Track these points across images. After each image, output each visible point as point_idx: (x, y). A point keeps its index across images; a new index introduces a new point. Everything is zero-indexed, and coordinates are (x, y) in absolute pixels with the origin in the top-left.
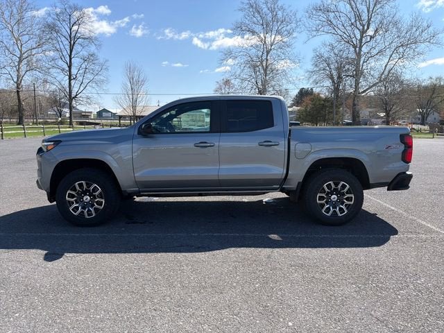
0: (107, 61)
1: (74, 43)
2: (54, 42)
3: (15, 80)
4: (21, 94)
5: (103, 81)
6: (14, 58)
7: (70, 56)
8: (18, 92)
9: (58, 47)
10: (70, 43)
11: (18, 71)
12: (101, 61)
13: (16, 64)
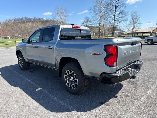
0: (128, 12)
1: (116, 8)
3: (99, 23)
4: (100, 28)
5: (125, 20)
6: (99, 16)
7: (115, 13)
8: (99, 27)
10: (115, 8)
11: (100, 20)
12: (126, 12)
13: (100, 18)
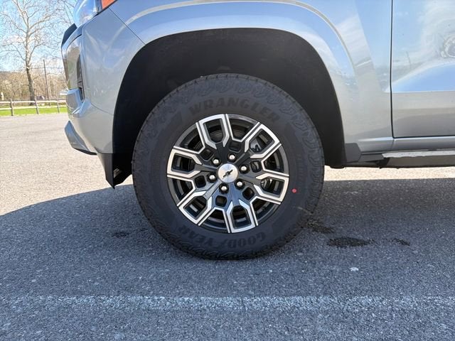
2: (63, 12)
3: (24, 57)
4: (30, 72)
6: (21, 33)
8: (27, 70)
9: (67, 19)
11: (26, 47)
13: (24, 39)
